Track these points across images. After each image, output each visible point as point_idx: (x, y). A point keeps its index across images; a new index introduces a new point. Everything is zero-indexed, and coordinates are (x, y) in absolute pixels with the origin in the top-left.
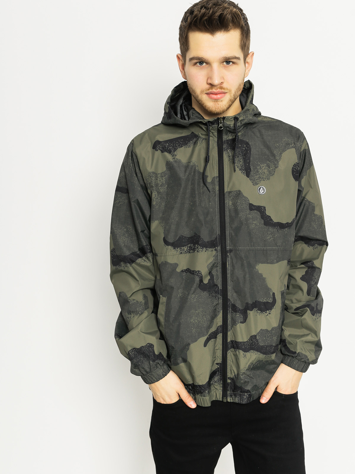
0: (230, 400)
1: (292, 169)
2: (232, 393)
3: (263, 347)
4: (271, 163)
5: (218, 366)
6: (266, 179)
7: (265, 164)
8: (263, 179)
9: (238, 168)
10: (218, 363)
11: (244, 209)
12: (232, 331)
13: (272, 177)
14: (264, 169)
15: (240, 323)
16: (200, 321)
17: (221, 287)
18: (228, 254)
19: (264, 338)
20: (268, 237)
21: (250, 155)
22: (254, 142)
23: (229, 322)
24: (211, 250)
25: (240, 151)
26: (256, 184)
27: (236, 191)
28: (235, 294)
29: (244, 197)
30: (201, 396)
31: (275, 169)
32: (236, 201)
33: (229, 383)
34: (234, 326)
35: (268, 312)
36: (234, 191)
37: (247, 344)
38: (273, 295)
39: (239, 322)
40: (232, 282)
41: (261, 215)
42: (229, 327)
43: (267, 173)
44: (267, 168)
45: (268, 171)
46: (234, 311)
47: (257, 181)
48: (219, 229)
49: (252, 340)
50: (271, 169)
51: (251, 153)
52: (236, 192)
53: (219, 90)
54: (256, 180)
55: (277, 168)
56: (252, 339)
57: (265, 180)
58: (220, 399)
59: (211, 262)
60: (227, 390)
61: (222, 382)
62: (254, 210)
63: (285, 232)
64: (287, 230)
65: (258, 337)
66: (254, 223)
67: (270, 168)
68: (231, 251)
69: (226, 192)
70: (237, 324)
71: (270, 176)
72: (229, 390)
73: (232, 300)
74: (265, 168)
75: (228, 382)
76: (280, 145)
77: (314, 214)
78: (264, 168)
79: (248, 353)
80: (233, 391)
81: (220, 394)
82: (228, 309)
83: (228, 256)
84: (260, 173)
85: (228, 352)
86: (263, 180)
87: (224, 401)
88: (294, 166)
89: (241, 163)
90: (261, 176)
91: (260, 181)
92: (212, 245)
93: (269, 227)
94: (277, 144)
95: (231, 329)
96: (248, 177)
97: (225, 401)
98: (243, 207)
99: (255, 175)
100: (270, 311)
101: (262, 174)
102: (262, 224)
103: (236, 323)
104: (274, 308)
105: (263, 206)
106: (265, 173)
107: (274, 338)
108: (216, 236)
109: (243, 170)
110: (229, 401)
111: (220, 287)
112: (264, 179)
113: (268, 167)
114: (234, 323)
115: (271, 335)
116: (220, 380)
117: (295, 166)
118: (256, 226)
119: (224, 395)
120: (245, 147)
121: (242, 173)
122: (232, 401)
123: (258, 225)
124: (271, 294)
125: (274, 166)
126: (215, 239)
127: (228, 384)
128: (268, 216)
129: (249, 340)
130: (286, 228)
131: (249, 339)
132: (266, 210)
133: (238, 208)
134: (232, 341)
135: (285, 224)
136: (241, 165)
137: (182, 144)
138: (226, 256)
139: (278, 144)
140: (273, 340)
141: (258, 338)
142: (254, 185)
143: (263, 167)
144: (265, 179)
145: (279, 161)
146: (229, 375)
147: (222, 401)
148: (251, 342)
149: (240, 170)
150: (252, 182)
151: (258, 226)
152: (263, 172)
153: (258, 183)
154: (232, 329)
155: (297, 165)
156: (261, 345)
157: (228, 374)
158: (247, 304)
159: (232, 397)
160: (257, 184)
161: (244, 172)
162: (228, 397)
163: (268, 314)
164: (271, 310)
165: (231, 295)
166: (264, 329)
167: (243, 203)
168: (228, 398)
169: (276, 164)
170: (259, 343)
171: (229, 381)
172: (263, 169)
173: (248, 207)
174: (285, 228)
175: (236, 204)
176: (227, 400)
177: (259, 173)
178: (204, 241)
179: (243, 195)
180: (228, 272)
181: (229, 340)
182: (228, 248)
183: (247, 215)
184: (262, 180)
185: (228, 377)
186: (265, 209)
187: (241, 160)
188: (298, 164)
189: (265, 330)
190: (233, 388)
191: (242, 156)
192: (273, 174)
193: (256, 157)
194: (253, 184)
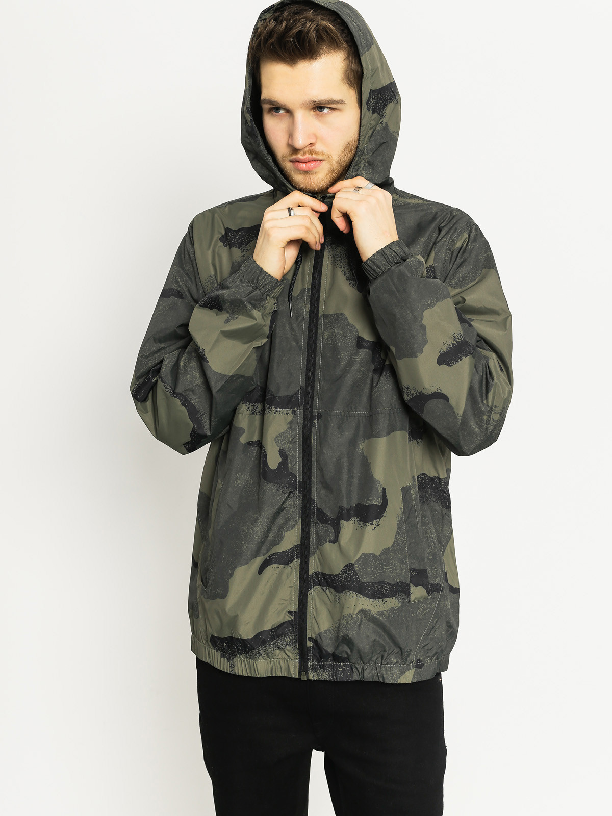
0: (314, 676)
2: (316, 665)
3: (367, 586)
5: (291, 617)
9: (345, 275)
10: (292, 612)
11: (348, 345)
12: (316, 556)
15: (329, 542)
16: (257, 533)
17: (301, 477)
18: (315, 421)
19: (369, 570)
23: (311, 539)
24: (285, 412)
27: (336, 314)
28: (323, 492)
29: (349, 325)
30: (247, 658)
33: (310, 647)
34: (319, 547)
35: (375, 522)
37: (339, 579)
38: (382, 492)
39: (328, 540)
40: (318, 470)
42: (312, 549)
46: (320, 522)
48: (304, 377)
49: (346, 573)
52: (337, 316)
53: (308, 156)
56: (346, 571)
58: (295, 675)
59: (283, 433)
60: (308, 660)
61: (298, 646)
62: (365, 348)
65: (358, 567)
66: (361, 371)
68: (320, 416)
69: (322, 316)
70: (324, 544)
72: (310, 660)
73: (317, 501)
75: (308, 646)
79: (342, 594)
80: (319, 660)
81: (295, 666)
82: (311, 518)
83: (314, 425)
85: (309, 592)
87: (302, 679)
92: (288, 403)
95: (315, 552)
96: (361, 293)
97: (304, 678)
98: (347, 343)
100: (378, 520)
103: (322, 542)
104: (385, 515)
107: (386, 569)
108: (296, 390)
109: (353, 279)
110: (311, 678)
111: (299, 478)
114: (320, 542)
115: (380, 563)
116: (295, 642)
119: (303, 668)
121: (352, 284)
122: (316, 678)
124: (380, 490)
126: (295, 394)
127: (309, 649)
129: (341, 573)
131: (341, 571)
133: (337, 343)
134: (316, 574)
136: (350, 271)
138: (311, 425)
140: (384, 572)
141: (357, 569)
146: (310, 634)
147: (300, 679)
148: (345, 576)
149: (348, 279)
154: (317, 551)
156: (362, 581)
157: (308, 631)
158: (341, 508)
159: (316, 671)
161: (354, 282)
162: (309, 672)
163: (375, 526)
164: (380, 519)
165: (316, 492)
166: (367, 553)
167: (346, 335)
168: (309, 674)
170: (358, 578)
171: (310, 644)
173: (355, 343)
175: (335, 336)
176: (307, 677)
178: (273, 395)
179: (348, 322)
180: (313, 452)
181: (311, 572)
182: (316, 411)
183: (353, 355)
185: (308, 636)
189: (370, 554)
190: (318, 655)
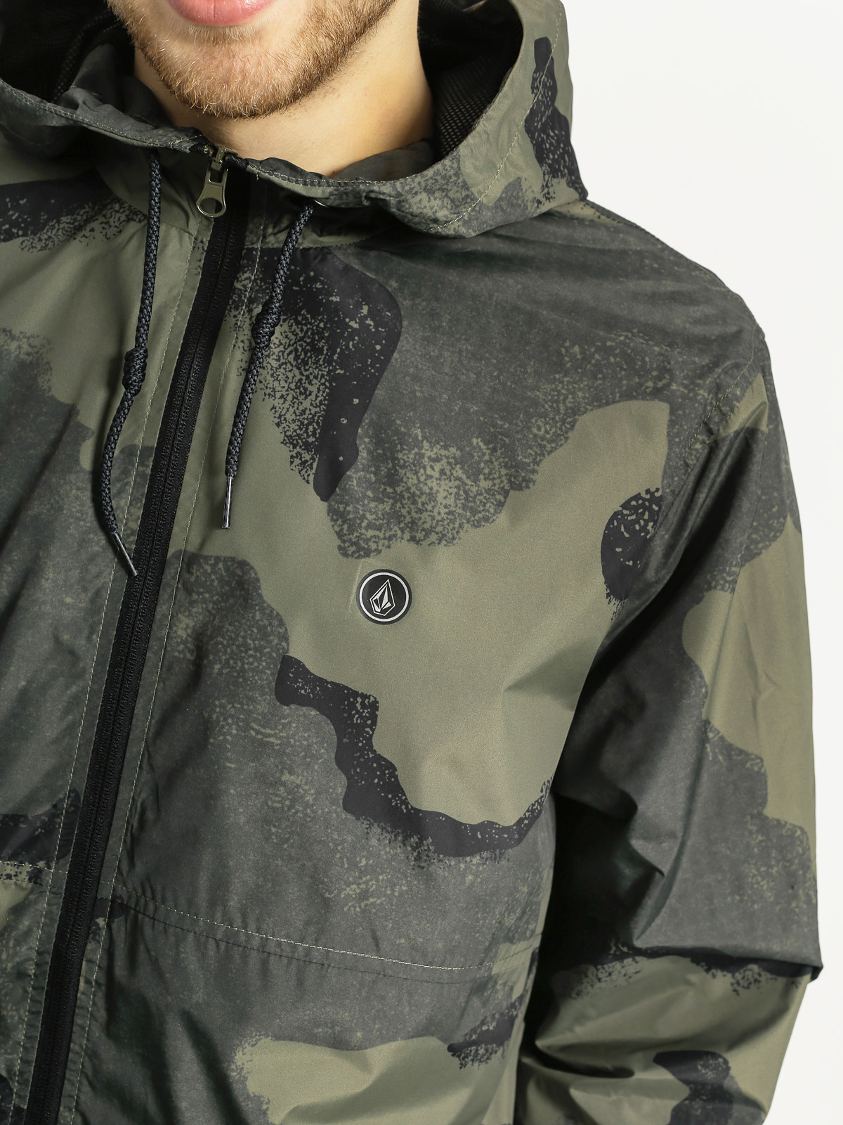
1: (611, 521)
4: (494, 450)
6: (433, 537)
7: (453, 450)
8: (412, 530)
9: (278, 425)
13: (473, 531)
14: (436, 474)
18: (101, 920)
20: (349, 885)
21: (381, 371)
22: (434, 304)
24: (2, 871)
25: (320, 333)
26: (359, 548)
27: (226, 560)
31: (506, 494)
32: (216, 622)
36: (218, 559)
41: (339, 740)
43: (451, 501)
44: (458, 472)
45: (457, 494)
47: (370, 533)
50: (484, 484)
51: (388, 359)
52: (227, 569)
54: (370, 526)
55: (519, 488)
57: (425, 543)
62: (303, 701)
63: (464, 876)
64: (478, 865)
67: (476, 481)
68: (118, 908)
69: (177, 554)
71: (461, 526)
74: (442, 472)
76: (592, 356)
77: (760, 816)
78: (438, 467)
83: (95, 933)
84: (408, 489)
86: (413, 539)
88: (626, 505)
89: (306, 404)
90: (404, 512)
91: (390, 539)
93: (371, 825)
94: (573, 345)
96: (325, 498)
99: (370, 493)
101: (414, 502)
102: (333, 802)
105: (364, 696)
106: (440, 498)
109: (307, 446)
112: (420, 535)
113: (466, 472)
117: (634, 510)
118: (293, 801)
120: (363, 319)
121: (297, 461)
123: (309, 798)
125: (504, 471)
128: (379, 758)
130: (472, 854)
132: (374, 723)
135: (474, 828)
136: (304, 412)
137: (15, 224)
139: (576, 349)
142: (345, 555)
143: (437, 460)
144: (426, 536)
145: (549, 447)
149: (290, 440)
150: (340, 535)
151: (307, 805)
152: (426, 490)
153: (373, 546)
155: (645, 508)
160: (367, 555)
161: (307, 456)
167: (245, 645)
169: (518, 466)
172: (429, 471)
173: (270, 677)
174: (465, 855)
177: (399, 489)
182: (108, 885)
183: (255, 720)
184: (407, 536)
186: (374, 718)
187: (313, 389)
188: (659, 501)
191: (329, 361)
192: (487, 519)
193: (413, 392)
194: (340, 548)
